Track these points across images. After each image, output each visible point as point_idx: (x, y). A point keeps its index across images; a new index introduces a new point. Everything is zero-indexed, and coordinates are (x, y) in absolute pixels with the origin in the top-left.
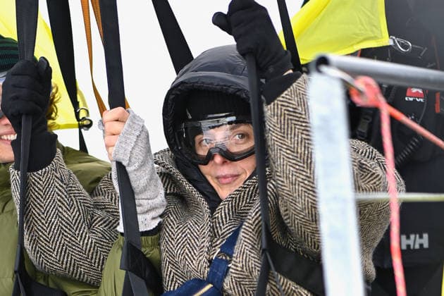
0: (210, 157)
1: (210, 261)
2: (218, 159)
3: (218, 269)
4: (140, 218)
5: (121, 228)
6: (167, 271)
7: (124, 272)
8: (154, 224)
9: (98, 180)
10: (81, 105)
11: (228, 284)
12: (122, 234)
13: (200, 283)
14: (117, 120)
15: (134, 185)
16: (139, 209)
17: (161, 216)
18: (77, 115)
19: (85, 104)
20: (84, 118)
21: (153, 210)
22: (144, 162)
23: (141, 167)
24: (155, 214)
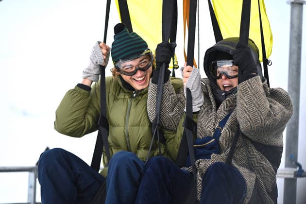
1: (214, 128)
2: (223, 77)
3: (217, 132)
4: (193, 107)
5: (185, 110)
6: (199, 130)
7: (184, 128)
8: (198, 109)
9: (180, 88)
10: (175, 60)
11: (221, 139)
12: (185, 112)
13: (210, 138)
14: (188, 71)
15: (193, 96)
16: (193, 104)
17: (201, 107)
18: (174, 63)
20: (176, 65)
21: (199, 104)
22: (198, 88)
23: (196, 90)
24: (199, 105)
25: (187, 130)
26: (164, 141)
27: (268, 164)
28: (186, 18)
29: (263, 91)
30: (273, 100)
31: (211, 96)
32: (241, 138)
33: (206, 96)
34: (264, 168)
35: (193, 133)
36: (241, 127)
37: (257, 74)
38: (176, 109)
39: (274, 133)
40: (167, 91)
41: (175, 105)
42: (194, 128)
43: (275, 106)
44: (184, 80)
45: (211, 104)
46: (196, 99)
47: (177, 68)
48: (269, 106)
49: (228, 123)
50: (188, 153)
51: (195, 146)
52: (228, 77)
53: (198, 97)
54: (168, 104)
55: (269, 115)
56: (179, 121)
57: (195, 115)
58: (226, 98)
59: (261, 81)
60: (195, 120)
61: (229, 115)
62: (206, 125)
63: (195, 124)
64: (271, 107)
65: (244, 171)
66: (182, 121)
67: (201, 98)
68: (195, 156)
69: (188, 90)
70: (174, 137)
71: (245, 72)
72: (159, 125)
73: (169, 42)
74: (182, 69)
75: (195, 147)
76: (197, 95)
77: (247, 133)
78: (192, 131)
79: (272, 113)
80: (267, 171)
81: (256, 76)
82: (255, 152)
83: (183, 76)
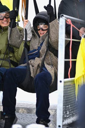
21: (30, 37)
25: (25, 48)
47: (19, 21)
57: (28, 42)
68: (29, 59)
70: (18, 51)
76: (29, 32)
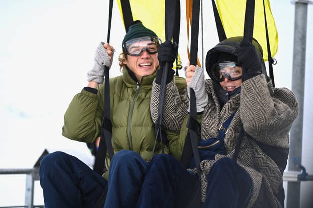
0: (223, 79)
2: (226, 80)
3: (221, 134)
4: (197, 107)
5: (189, 111)
10: (178, 60)
11: (225, 140)
12: (189, 113)
14: (192, 71)
15: (196, 96)
16: (197, 105)
17: (204, 108)
18: (177, 63)
19: (180, 59)
20: (179, 65)
21: (203, 104)
22: (201, 88)
23: (200, 90)
24: (203, 106)
25: (191, 131)
26: (167, 142)
27: (274, 165)
28: (190, 17)
29: (267, 90)
30: (277, 100)
31: (214, 97)
32: (246, 138)
33: (210, 96)
34: (270, 168)
35: (198, 134)
36: (245, 126)
37: (262, 72)
38: (179, 110)
39: (279, 133)
40: (170, 91)
41: (178, 106)
42: (198, 129)
43: (280, 106)
44: (187, 80)
45: (215, 105)
46: (200, 99)
47: (181, 68)
48: (273, 105)
49: (232, 124)
50: (193, 155)
51: (199, 147)
52: (230, 79)
53: (202, 97)
54: (171, 105)
55: (273, 114)
56: (182, 122)
57: (199, 116)
58: (229, 99)
59: (265, 79)
60: (199, 121)
61: (233, 115)
62: (211, 126)
63: (200, 125)
64: (275, 106)
65: (250, 171)
66: (186, 121)
67: (205, 98)
69: (192, 90)
70: (177, 139)
71: (249, 70)
72: (162, 126)
73: (172, 41)
74: (186, 69)
75: (199, 149)
76: (201, 95)
77: (250, 133)
78: (196, 131)
79: (277, 112)
80: (273, 172)
81: (260, 74)
82: (261, 152)
83: (186, 75)
